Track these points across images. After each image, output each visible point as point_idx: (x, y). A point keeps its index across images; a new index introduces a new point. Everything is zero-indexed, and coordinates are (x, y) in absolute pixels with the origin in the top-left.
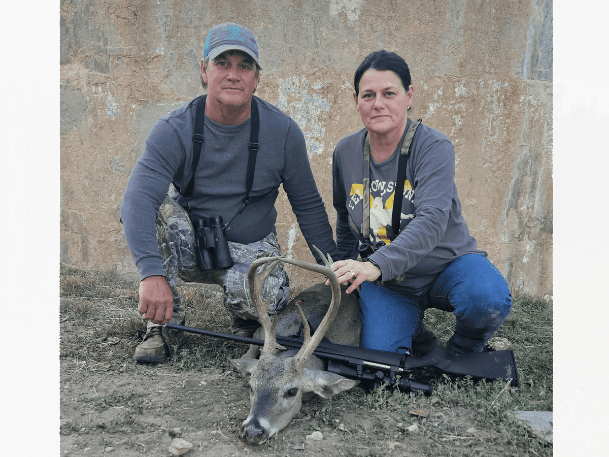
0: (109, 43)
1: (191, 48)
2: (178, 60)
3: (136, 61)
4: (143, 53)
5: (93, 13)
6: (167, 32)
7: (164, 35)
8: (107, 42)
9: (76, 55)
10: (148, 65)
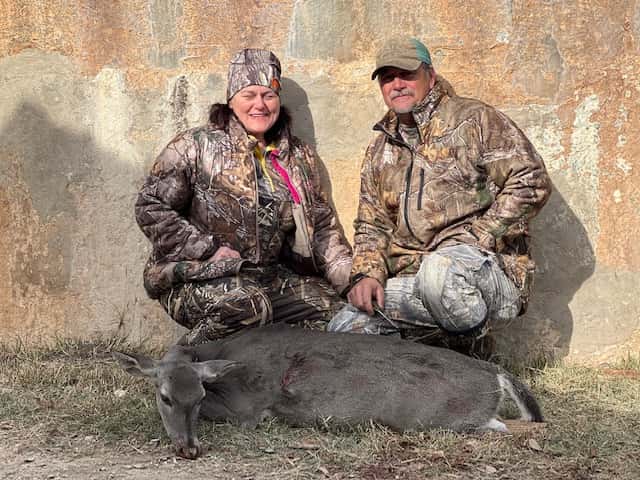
0: (422, 31)
1: (548, 32)
2: (529, 50)
3: (464, 54)
4: (476, 43)
6: (514, 13)
7: (509, 18)
8: (419, 30)
9: (366, 48)
10: (482, 57)
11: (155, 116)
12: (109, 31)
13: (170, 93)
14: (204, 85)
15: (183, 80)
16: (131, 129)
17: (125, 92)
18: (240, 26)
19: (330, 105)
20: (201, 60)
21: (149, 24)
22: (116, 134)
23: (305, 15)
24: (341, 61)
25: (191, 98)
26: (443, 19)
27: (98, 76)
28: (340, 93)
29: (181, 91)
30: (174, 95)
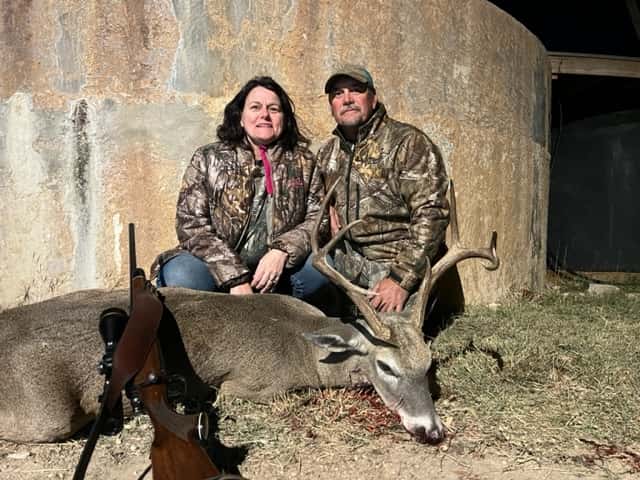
4: (309, 92)
5: (255, 48)
10: (313, 103)
11: (59, 131)
12: (21, 64)
13: (72, 112)
14: (101, 107)
15: (83, 103)
16: (38, 141)
17: (32, 111)
18: (132, 62)
19: (204, 128)
20: (99, 88)
21: (55, 59)
22: (25, 143)
23: (185, 58)
24: (212, 96)
25: (90, 117)
26: (286, 72)
27: (11, 99)
28: (212, 119)
29: (81, 111)
30: (75, 114)
